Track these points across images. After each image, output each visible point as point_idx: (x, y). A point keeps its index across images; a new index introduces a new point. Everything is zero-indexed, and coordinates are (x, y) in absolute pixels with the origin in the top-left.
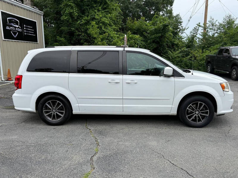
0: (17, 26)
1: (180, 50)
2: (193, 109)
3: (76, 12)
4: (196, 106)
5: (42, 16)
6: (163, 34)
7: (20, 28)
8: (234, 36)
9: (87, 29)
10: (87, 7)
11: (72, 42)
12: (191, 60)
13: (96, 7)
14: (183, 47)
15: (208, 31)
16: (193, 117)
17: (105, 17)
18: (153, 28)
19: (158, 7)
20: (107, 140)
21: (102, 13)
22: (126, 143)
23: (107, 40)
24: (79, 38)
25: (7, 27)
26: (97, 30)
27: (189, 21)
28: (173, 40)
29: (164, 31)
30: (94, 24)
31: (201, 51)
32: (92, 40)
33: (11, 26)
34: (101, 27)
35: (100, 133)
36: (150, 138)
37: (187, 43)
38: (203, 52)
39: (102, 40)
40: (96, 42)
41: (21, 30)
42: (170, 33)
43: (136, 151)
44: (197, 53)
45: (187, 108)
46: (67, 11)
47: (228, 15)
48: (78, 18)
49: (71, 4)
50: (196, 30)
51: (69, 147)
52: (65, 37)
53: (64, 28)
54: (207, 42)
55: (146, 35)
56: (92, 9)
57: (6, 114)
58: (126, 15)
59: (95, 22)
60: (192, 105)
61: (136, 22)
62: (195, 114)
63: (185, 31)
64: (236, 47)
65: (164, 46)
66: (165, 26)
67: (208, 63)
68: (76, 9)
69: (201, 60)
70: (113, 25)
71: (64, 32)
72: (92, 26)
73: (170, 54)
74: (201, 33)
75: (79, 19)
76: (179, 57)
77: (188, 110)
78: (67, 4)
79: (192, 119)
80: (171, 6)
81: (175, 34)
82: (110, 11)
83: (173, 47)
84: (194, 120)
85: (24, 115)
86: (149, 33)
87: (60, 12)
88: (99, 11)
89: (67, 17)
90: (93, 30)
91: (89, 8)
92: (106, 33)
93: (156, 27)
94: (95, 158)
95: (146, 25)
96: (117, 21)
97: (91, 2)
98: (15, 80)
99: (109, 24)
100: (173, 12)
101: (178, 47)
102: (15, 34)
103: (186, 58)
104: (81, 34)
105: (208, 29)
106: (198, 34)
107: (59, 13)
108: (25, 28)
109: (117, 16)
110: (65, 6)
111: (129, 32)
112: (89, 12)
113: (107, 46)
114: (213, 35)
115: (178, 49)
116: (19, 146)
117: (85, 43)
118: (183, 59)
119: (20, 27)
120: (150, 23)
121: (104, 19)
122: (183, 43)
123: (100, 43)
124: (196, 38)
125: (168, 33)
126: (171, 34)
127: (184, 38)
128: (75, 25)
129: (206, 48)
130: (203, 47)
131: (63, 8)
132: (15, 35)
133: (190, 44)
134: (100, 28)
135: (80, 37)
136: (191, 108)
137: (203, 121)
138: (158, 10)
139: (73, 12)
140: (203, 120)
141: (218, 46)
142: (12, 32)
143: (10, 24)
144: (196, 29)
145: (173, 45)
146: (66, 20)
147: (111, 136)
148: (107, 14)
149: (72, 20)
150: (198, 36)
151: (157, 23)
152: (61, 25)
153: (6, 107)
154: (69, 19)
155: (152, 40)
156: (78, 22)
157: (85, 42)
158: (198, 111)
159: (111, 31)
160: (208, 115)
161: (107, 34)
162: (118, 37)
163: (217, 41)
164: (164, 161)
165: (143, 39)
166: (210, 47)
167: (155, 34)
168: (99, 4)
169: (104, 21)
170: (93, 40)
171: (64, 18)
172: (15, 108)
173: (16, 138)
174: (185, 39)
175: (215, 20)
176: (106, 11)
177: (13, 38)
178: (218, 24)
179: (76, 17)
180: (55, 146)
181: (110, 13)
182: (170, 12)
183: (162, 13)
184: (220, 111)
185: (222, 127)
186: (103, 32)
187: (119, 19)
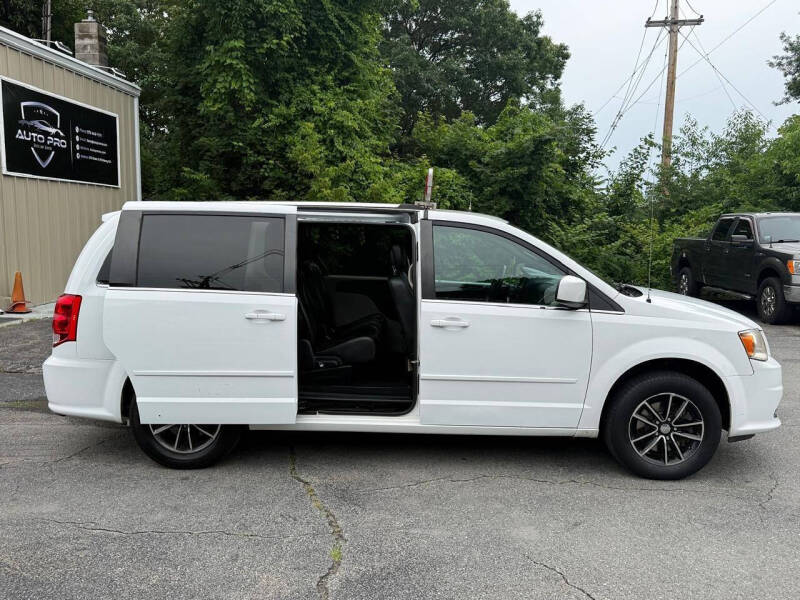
0: (53, 131)
1: (588, 221)
2: (652, 418)
3: (251, 90)
4: (661, 406)
5: (136, 101)
6: (533, 168)
7: (60, 138)
8: (762, 178)
9: (286, 145)
10: (287, 75)
11: (235, 187)
12: (625, 254)
13: (317, 74)
14: (599, 210)
15: (678, 160)
16: (653, 446)
17: (345, 107)
18: (500, 148)
19: (514, 80)
20: (369, 519)
21: (335, 94)
22: (435, 533)
23: (352, 184)
24: (259, 173)
25: (20, 131)
26: (317, 151)
27: (614, 126)
28: (566, 187)
29: (535, 157)
30: (311, 132)
31: (655, 226)
32: (300, 183)
33: (34, 129)
34: (332, 141)
35: (344, 496)
36: (514, 515)
37: (611, 197)
38: (662, 230)
39: (335, 182)
40: (314, 188)
41: (63, 144)
42: (557, 165)
43: (469, 559)
44: (643, 233)
45: (634, 415)
46: (219, 86)
47: (744, 113)
48: (256, 110)
49: (234, 62)
50: (639, 156)
51: (241, 542)
52: (209, 171)
53: (210, 141)
54: (677, 196)
55: (478, 170)
56: (304, 80)
57: (12, 428)
58: (411, 105)
59: (312, 125)
60: (650, 402)
61: (445, 127)
62: (660, 433)
63: (603, 161)
64: (773, 214)
65: (535, 206)
66: (541, 143)
67: (682, 264)
68: (252, 81)
69: (657, 257)
70: (370, 134)
71: (209, 154)
72: (303, 137)
73: (557, 233)
74: (655, 168)
75: (259, 111)
76: (584, 243)
77: (635, 420)
78: (222, 61)
79: (650, 451)
80: (557, 77)
81: (573, 167)
82: (361, 90)
83: (566, 211)
84: (657, 454)
85: (76, 433)
86: (487, 165)
87: (196, 87)
88: (324, 87)
89: (218, 106)
90: (307, 149)
91: (294, 80)
92: (348, 162)
93: (511, 145)
94: (333, 583)
95: (479, 139)
96: (384, 123)
97: (301, 58)
98: (56, 312)
99: (357, 133)
100: (562, 96)
101: (582, 210)
102: (44, 155)
103: (609, 246)
104: (263, 163)
105: (679, 155)
106: (647, 171)
107: (191, 91)
108: (77, 138)
109: (384, 108)
110: (212, 70)
111: (424, 159)
112: (291, 92)
113: (350, 201)
114: (695, 176)
115: (583, 219)
116: (66, 539)
117: (278, 192)
118: (600, 251)
119: (62, 134)
120: (491, 133)
121: (342, 116)
122: (599, 198)
123: (327, 192)
124: (639, 183)
125: (550, 164)
126: (560, 168)
127: (599, 184)
128: (245, 131)
129: (673, 215)
130: (663, 212)
131: (207, 75)
132: (44, 159)
133: (622, 200)
134: (328, 143)
135: (262, 170)
136: (645, 412)
137: (685, 458)
138: (515, 89)
139: (240, 90)
140: (685, 454)
141: (710, 210)
142: (35, 149)
143: (28, 123)
144: (639, 153)
145: (566, 203)
146: (215, 114)
147: (380, 508)
148: (351, 100)
149: (236, 114)
150: (647, 176)
151: (516, 131)
152: (198, 130)
153: (12, 404)
154: (227, 112)
155: (496, 187)
156: (256, 123)
157: (277, 187)
158: (667, 422)
159: (363, 155)
160: (701, 440)
161: (350, 163)
162: (386, 175)
163: (707, 193)
164: (569, 593)
165: (470, 183)
166: (686, 212)
167: (507, 166)
168: (327, 66)
169: (342, 122)
170: (306, 181)
171: (208, 107)
172: (51, 406)
173: (53, 510)
174: (603, 186)
175: (700, 127)
176: (348, 91)
177: (36, 170)
178: (711, 140)
179: (249, 106)
180: (190, 541)
181: (362, 97)
182: (554, 98)
183: (528, 98)
184: (740, 424)
185: (748, 477)
186: (338, 155)
187: (391, 116)
